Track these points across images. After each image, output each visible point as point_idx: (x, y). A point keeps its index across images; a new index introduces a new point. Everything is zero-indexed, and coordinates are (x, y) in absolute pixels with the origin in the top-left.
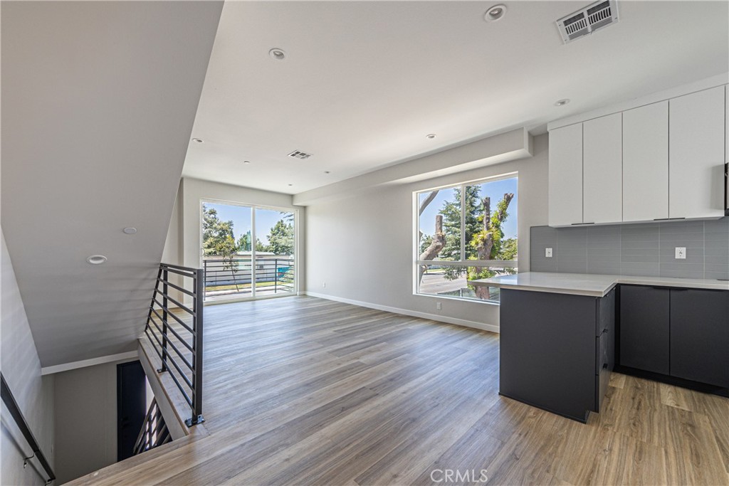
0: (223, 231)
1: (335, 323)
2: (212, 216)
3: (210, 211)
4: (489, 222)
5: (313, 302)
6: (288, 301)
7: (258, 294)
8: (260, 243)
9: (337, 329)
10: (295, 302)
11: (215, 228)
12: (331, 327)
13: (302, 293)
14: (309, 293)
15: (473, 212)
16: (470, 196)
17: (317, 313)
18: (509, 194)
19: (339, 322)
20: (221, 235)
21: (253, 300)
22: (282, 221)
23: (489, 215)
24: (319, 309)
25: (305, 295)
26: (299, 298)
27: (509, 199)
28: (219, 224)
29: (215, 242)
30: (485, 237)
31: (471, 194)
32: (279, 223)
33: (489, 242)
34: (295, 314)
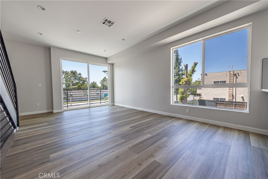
0: (84, 81)
1: (130, 121)
2: (80, 75)
3: (79, 73)
4: (187, 74)
5: (117, 108)
6: (106, 108)
7: (91, 105)
8: (98, 86)
9: (132, 125)
10: (109, 108)
11: (81, 80)
12: (128, 124)
13: (112, 104)
14: (116, 104)
15: (179, 71)
16: (178, 65)
17: (120, 115)
18: (196, 63)
19: (132, 120)
20: (83, 82)
21: (89, 108)
22: (105, 77)
23: (187, 71)
24: (120, 112)
25: (114, 105)
26: (111, 106)
27: (196, 64)
28: (82, 79)
29: (81, 85)
30: (186, 81)
31: (178, 64)
32: (104, 78)
33: (188, 82)
34: (108, 115)
